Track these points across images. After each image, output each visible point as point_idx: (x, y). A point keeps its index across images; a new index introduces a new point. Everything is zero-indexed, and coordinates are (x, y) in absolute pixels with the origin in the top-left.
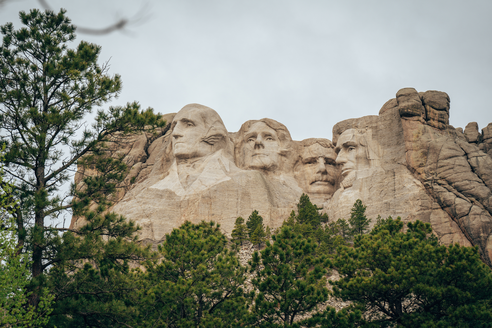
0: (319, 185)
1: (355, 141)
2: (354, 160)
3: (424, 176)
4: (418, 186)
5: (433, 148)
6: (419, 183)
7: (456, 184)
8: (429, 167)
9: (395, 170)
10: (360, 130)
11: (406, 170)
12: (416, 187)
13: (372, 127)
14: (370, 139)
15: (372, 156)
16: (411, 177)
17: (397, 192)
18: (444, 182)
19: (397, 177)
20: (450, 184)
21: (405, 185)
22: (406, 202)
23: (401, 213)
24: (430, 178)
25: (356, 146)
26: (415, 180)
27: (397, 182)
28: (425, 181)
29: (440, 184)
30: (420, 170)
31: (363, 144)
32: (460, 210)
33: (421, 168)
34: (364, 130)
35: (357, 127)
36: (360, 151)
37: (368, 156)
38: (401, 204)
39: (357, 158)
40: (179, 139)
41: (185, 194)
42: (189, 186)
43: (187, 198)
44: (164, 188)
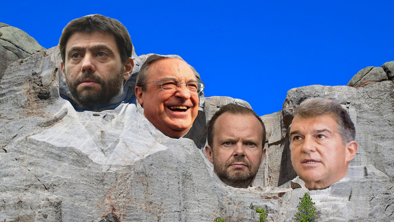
41: (109, 163)
42: (111, 150)
43: (113, 170)
44: (64, 145)
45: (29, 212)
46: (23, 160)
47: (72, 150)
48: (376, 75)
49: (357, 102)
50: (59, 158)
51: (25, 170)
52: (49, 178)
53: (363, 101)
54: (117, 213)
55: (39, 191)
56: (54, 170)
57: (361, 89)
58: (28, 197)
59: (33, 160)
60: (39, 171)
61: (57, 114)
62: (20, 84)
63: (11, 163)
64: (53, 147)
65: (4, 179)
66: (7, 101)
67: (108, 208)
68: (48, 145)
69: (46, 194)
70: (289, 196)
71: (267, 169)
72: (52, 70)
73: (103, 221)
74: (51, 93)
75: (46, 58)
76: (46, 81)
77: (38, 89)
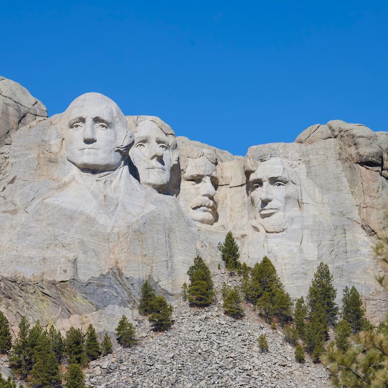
1: (286, 176)
2: (282, 199)
9: (346, 227)
11: (361, 230)
13: (305, 162)
14: (305, 177)
15: (305, 198)
16: (367, 239)
17: (349, 254)
19: (349, 236)
21: (360, 248)
23: (359, 283)
27: (349, 243)
31: (294, 182)
34: (295, 163)
35: (286, 157)
37: (300, 198)
38: (358, 272)
39: (287, 198)
40: (92, 144)
41: (112, 224)
42: (113, 212)
43: (116, 230)
44: (75, 208)
45: (51, 267)
46: (42, 221)
47: (82, 213)
48: (322, 133)
49: (307, 159)
50: (72, 219)
51: (44, 230)
52: (66, 238)
53: (311, 157)
54: (120, 266)
56: (69, 230)
57: (310, 146)
59: (51, 221)
60: (57, 231)
61: (66, 179)
62: (31, 149)
63: (33, 224)
64: (65, 209)
65: (29, 238)
68: (61, 208)
70: (250, 238)
71: (228, 209)
72: (60, 140)
73: (109, 272)
74: (60, 160)
75: (53, 127)
76: (55, 149)
77: (48, 155)
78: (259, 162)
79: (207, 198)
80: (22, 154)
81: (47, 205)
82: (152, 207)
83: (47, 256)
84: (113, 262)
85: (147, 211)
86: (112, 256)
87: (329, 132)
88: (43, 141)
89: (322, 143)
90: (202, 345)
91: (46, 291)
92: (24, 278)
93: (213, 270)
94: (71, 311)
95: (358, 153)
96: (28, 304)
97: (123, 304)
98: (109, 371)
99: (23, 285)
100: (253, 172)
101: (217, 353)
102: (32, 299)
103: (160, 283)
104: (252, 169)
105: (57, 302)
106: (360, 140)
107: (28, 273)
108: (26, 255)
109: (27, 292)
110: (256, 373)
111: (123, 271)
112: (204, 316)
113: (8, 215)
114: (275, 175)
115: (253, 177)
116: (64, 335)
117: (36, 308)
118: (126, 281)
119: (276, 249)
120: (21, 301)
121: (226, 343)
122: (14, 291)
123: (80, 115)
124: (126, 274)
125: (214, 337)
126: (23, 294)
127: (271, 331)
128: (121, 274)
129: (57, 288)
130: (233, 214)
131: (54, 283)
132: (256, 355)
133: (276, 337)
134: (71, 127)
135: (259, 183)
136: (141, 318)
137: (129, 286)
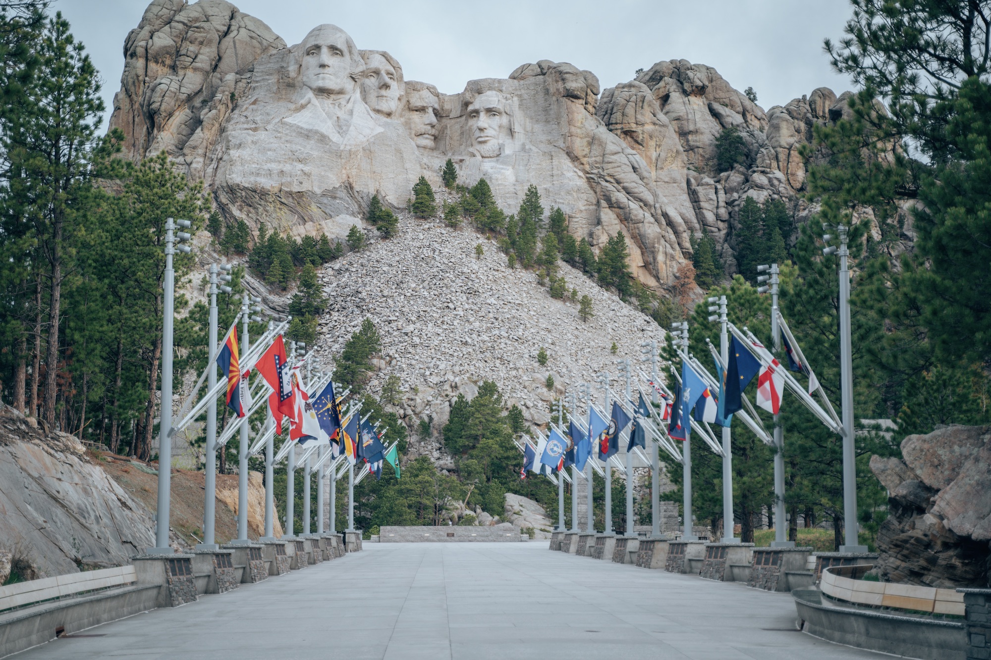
0: (427, 138)
1: (500, 107)
2: (497, 128)
3: (587, 168)
4: (580, 177)
5: (599, 140)
6: (581, 174)
7: (625, 185)
8: (594, 159)
9: (553, 154)
10: (505, 95)
11: (565, 156)
12: (577, 178)
13: (517, 95)
14: (517, 109)
15: (517, 128)
16: (570, 165)
17: (555, 178)
18: (612, 180)
19: (555, 162)
20: (618, 182)
21: (565, 173)
22: (568, 193)
23: (563, 204)
24: (595, 171)
25: (500, 113)
26: (575, 169)
27: (555, 167)
28: (588, 173)
29: (607, 181)
30: (585, 160)
32: (636, 216)
33: (586, 159)
34: (509, 96)
35: (501, 91)
36: (504, 120)
37: (512, 127)
38: (562, 193)
39: (500, 127)
40: (327, 70)
41: (345, 142)
42: (346, 132)
43: (348, 148)
44: (310, 127)
45: (289, 179)
46: (281, 138)
47: (316, 132)
48: (533, 70)
49: (519, 93)
50: (308, 137)
51: (283, 146)
52: (302, 153)
53: (523, 91)
54: (351, 180)
55: (295, 164)
56: (305, 147)
57: (522, 82)
58: (287, 168)
59: (288, 138)
60: (294, 147)
61: (303, 102)
62: (271, 74)
63: (272, 140)
64: (302, 128)
65: (269, 153)
66: (261, 86)
67: (344, 176)
68: (298, 127)
69: (300, 166)
70: (468, 163)
71: (448, 138)
72: (297, 66)
73: (341, 186)
74: (297, 84)
75: (291, 55)
76: (293, 74)
77: (287, 80)
78: (476, 95)
79: (429, 127)
80: (263, 79)
81: (285, 124)
82: (381, 130)
83: (284, 169)
84: (344, 177)
85: (375, 132)
86: (344, 171)
87: (539, 70)
88: (282, 67)
89: (532, 79)
90: (425, 251)
91: (283, 200)
92: (263, 188)
93: (434, 188)
94: (306, 218)
95: (565, 88)
96: (267, 211)
97: (353, 214)
98: (339, 272)
99: (263, 194)
100: (471, 103)
101: (438, 258)
102: (270, 208)
103: (387, 198)
104: (471, 100)
105: (293, 211)
106: (567, 76)
107: (266, 183)
108: (265, 167)
109: (267, 201)
110: (473, 276)
111: (354, 185)
112: (427, 226)
113: (250, 132)
114: (491, 106)
115: (470, 108)
116: (299, 241)
117: (274, 215)
118: (356, 194)
119: (490, 171)
120: (261, 209)
121: (447, 250)
122: (254, 200)
123: (316, 43)
124: (357, 187)
125: (436, 245)
126: (263, 203)
127: (486, 241)
128: (352, 188)
129: (293, 198)
130: (452, 142)
131: (290, 194)
132: (474, 260)
133: (490, 246)
134: (308, 54)
135: (477, 112)
136: (370, 227)
137: (360, 199)
